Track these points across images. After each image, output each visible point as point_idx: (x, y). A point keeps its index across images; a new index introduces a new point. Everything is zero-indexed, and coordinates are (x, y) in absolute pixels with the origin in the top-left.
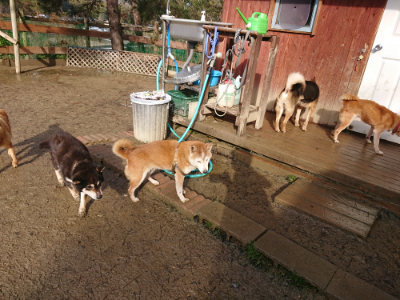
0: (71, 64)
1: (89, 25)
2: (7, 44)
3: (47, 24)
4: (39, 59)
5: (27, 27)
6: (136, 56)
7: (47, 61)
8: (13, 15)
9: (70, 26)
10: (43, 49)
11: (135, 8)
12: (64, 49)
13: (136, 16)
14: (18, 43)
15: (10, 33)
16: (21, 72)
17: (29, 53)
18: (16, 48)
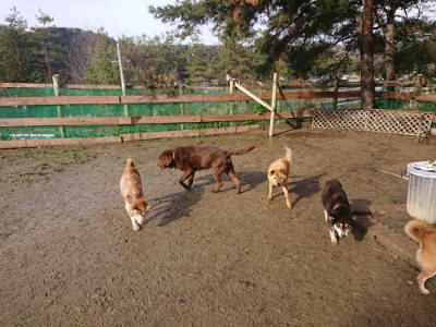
0: (316, 126)
1: (339, 86)
2: (264, 111)
3: (299, 90)
4: (288, 123)
5: (282, 95)
6: (390, 113)
7: (295, 124)
8: (275, 86)
9: (319, 90)
10: (293, 114)
11: (389, 61)
12: (312, 112)
13: (389, 70)
14: (275, 110)
15: (269, 101)
16: (274, 135)
17: (281, 118)
18: (272, 114)
